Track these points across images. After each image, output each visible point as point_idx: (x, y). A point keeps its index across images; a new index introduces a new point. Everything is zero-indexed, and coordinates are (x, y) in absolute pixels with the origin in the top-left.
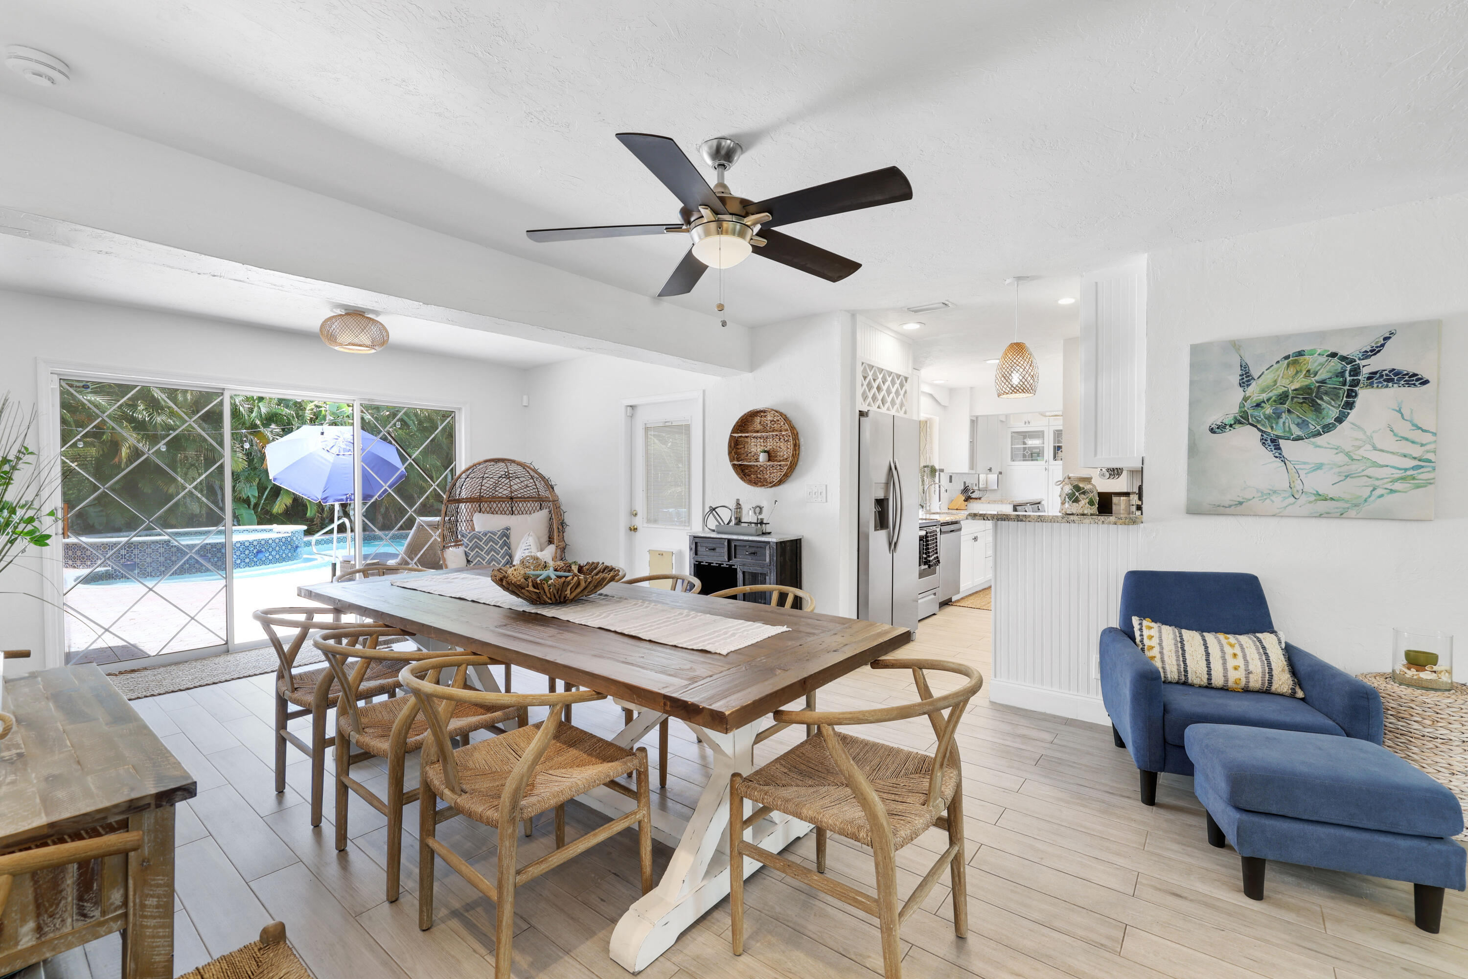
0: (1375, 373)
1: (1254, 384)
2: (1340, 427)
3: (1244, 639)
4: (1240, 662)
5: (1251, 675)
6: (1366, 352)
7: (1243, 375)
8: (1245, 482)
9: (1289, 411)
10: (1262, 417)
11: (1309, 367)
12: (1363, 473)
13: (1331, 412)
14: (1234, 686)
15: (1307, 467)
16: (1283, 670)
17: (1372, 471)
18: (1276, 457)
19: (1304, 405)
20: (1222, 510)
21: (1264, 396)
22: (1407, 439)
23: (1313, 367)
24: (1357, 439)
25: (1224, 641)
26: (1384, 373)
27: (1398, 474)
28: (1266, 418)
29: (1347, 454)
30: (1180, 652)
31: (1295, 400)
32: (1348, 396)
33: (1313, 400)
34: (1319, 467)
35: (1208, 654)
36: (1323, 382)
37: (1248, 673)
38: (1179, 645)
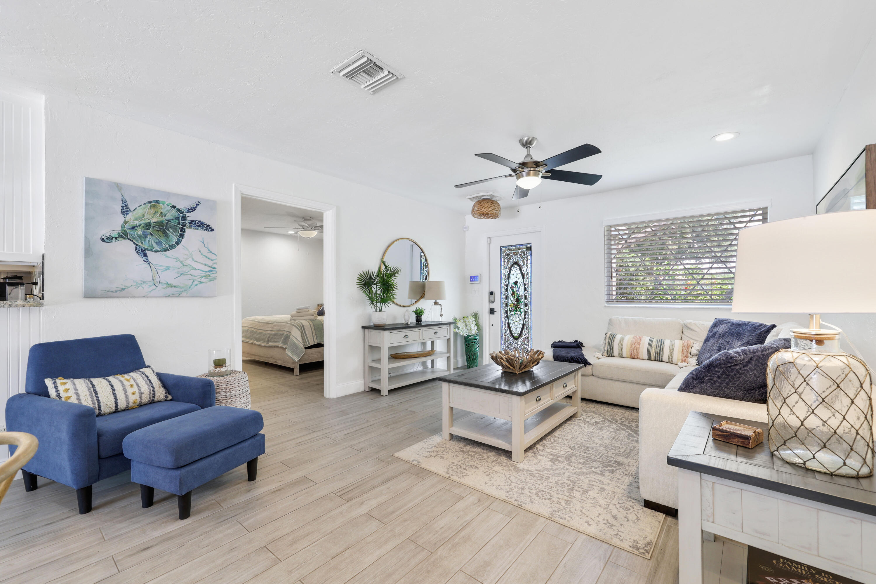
0: (193, 221)
1: (130, 214)
2: (178, 247)
3: (134, 374)
4: (135, 389)
5: (143, 395)
6: (188, 209)
7: (123, 207)
8: (126, 276)
9: (151, 234)
10: (136, 236)
11: (162, 211)
12: (189, 273)
13: (174, 239)
14: (133, 405)
15: (162, 268)
16: (159, 387)
17: (193, 272)
18: (145, 261)
19: (160, 232)
20: (110, 294)
21: (137, 223)
22: (206, 257)
23: (164, 211)
24: (186, 255)
25: (122, 379)
26: (197, 222)
27: (203, 274)
28: (138, 237)
29: (181, 262)
30: (94, 394)
31: (155, 228)
32: (181, 231)
33: (164, 230)
34: (168, 268)
35: (114, 390)
36: (169, 221)
37: (141, 394)
38: (92, 389)
